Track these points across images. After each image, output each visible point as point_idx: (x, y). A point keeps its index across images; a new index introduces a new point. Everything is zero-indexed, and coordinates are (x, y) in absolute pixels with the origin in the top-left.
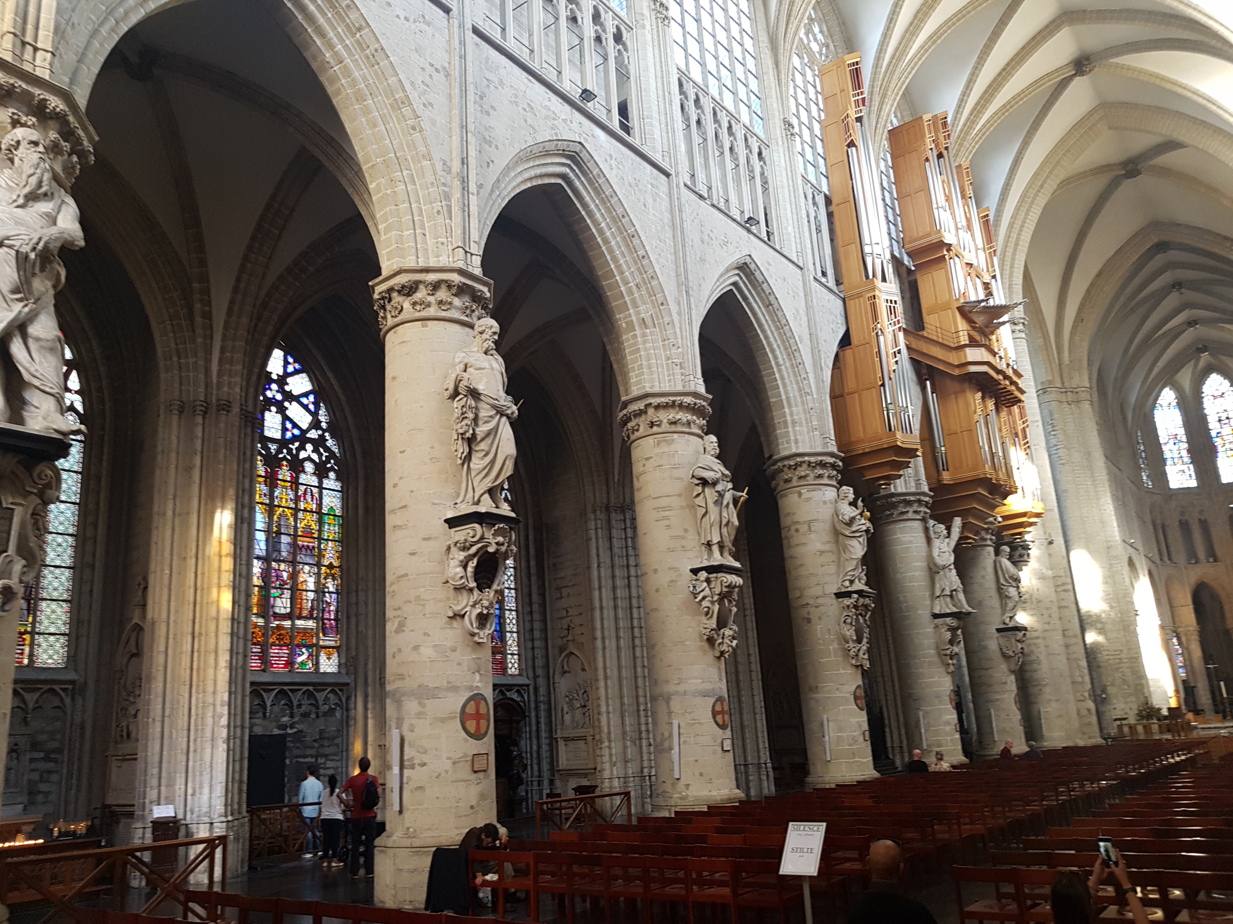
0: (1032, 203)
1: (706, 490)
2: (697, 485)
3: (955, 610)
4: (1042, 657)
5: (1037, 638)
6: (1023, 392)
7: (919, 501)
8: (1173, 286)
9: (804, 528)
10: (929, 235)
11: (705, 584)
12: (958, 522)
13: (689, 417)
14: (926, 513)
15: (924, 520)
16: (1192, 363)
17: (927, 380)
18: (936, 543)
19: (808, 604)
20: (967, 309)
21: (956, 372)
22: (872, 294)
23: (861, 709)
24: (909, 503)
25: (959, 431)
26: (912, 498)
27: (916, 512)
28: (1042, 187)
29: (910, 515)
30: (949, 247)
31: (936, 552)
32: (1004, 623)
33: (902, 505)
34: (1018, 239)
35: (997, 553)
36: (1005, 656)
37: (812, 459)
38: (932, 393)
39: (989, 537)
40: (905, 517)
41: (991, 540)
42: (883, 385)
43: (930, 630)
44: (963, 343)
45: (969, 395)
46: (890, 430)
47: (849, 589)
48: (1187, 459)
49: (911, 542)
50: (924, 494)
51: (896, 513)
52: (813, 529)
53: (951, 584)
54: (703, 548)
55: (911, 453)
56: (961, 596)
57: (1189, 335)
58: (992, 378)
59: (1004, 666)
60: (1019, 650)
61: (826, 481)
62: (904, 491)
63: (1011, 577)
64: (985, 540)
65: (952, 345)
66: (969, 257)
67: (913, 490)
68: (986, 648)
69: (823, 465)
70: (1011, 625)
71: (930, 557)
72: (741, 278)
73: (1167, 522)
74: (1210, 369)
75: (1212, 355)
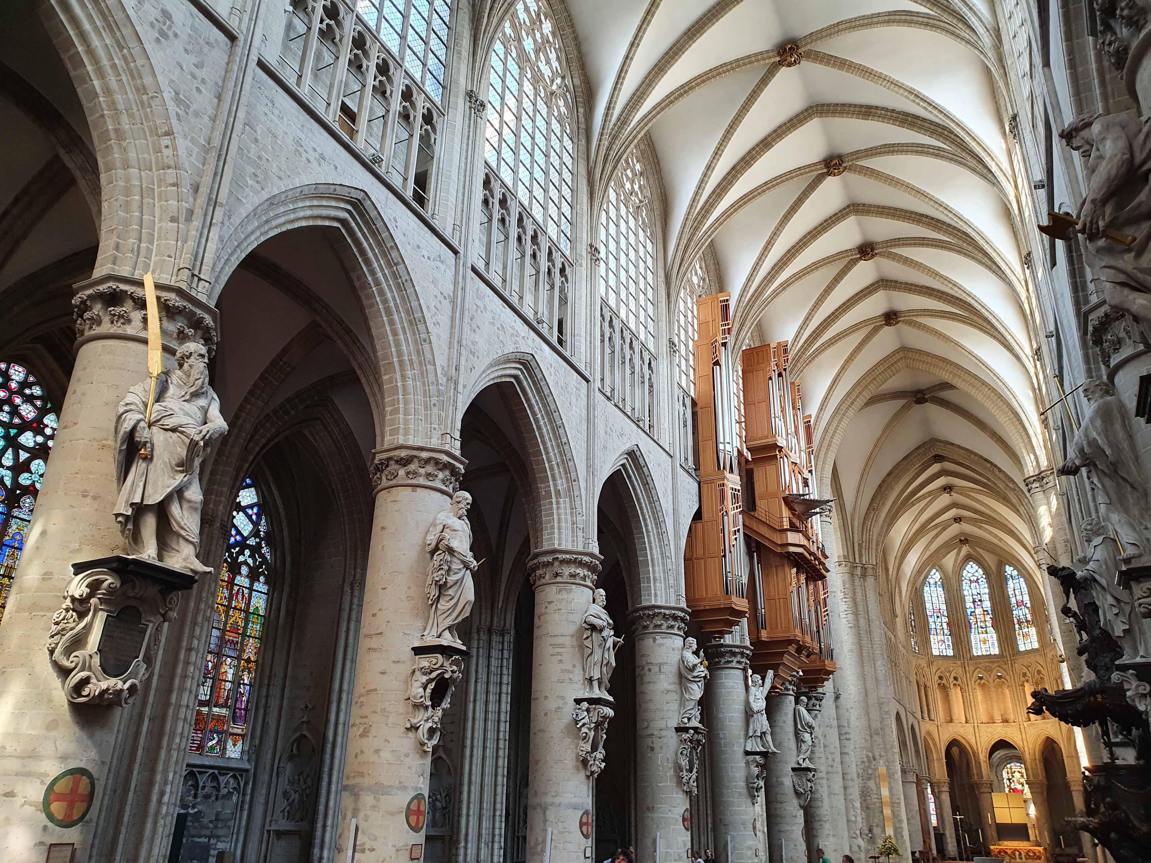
0: (844, 415)
1: (594, 634)
2: (588, 629)
3: (763, 749)
4: (825, 795)
5: (822, 778)
6: (828, 571)
7: (742, 653)
8: (945, 489)
9: (655, 669)
10: (766, 437)
11: (585, 713)
12: (770, 673)
13: (586, 573)
14: (746, 664)
15: (745, 670)
16: (955, 551)
17: (754, 552)
18: (753, 690)
19: (653, 734)
20: (790, 499)
21: (779, 550)
22: (722, 482)
23: (687, 829)
24: (734, 654)
25: (777, 598)
26: (737, 650)
27: (739, 662)
28: (852, 403)
29: (734, 664)
30: (781, 449)
31: (751, 699)
32: (799, 764)
33: (728, 655)
34: (830, 442)
35: (797, 701)
36: (798, 794)
37: (667, 612)
38: (758, 563)
39: (791, 687)
40: (730, 665)
41: (793, 690)
42: (725, 556)
43: (742, 764)
44: (785, 527)
45: (787, 569)
46: (727, 593)
47: (687, 725)
48: (946, 631)
49: (733, 687)
50: (746, 648)
51: (723, 661)
52: (662, 670)
53: (762, 726)
54: (586, 682)
55: (741, 614)
56: (769, 738)
57: (954, 529)
58: (805, 557)
59: (795, 802)
60: (809, 788)
61: (676, 631)
62: (731, 643)
63: (807, 724)
64: (788, 690)
65: (777, 528)
66: (794, 457)
67: (738, 643)
68: (782, 784)
69: (675, 618)
70: (804, 765)
71: (747, 703)
72: (628, 461)
73: (928, 684)
74: (969, 558)
75: (971, 547)
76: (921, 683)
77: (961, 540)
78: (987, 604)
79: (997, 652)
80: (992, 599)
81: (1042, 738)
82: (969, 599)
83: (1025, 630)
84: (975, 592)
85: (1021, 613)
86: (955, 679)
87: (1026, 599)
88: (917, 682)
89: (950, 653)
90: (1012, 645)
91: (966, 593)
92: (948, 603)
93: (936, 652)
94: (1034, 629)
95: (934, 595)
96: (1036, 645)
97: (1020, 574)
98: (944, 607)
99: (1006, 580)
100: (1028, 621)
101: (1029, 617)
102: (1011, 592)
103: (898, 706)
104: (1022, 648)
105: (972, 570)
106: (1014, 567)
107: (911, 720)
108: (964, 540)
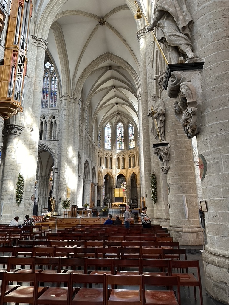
48: (110, 142)
73: (102, 157)
74: (120, 121)
75: (120, 116)
76: (100, 156)
77: (117, 113)
78: (123, 135)
79: (123, 149)
80: (124, 133)
81: (132, 173)
82: (118, 133)
83: (132, 142)
84: (120, 131)
85: (132, 137)
86: (111, 156)
87: (134, 133)
88: (99, 156)
89: (110, 148)
90: (128, 147)
91: (117, 131)
92: (112, 134)
93: (106, 148)
94: (134, 142)
95: (108, 131)
96: (134, 147)
98: (110, 135)
99: (129, 128)
100: (133, 140)
101: (134, 139)
102: (130, 131)
103: (87, 159)
104: (130, 148)
105: (120, 125)
106: (132, 123)
107: (93, 165)
108: (119, 113)
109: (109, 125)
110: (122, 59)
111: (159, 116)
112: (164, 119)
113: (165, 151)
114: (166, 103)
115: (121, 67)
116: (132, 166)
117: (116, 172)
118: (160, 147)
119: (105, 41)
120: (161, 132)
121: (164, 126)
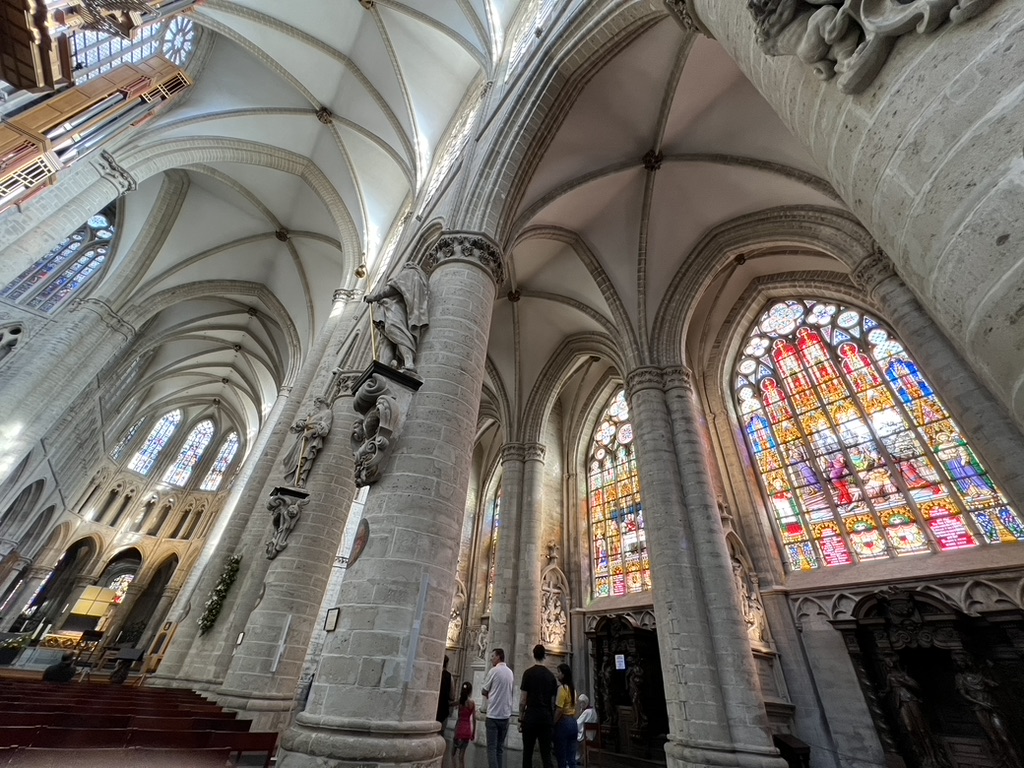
8: (236, 346)
16: (205, 406)
48: (153, 456)
57: (217, 387)
73: (103, 486)
74: (211, 417)
75: (219, 409)
76: (97, 482)
77: (215, 400)
78: (200, 451)
79: (182, 485)
80: (206, 449)
81: (170, 552)
82: (188, 443)
83: (214, 476)
84: (197, 440)
85: (220, 465)
86: (132, 491)
87: (231, 457)
88: (93, 480)
89: (144, 472)
90: (196, 485)
91: (190, 438)
92: (171, 438)
93: (130, 466)
94: (221, 477)
95: (165, 428)
96: (214, 489)
97: (239, 441)
98: (165, 439)
99: (226, 441)
100: (220, 471)
101: (223, 469)
102: (222, 450)
103: (49, 476)
104: (202, 487)
105: (207, 427)
106: (238, 434)
107: (56, 500)
108: (217, 401)
109: (176, 416)
110: (285, 311)
111: (314, 437)
112: (320, 446)
113: (294, 508)
114: (335, 420)
115: (276, 323)
116: (181, 534)
117: (121, 537)
118: (287, 498)
119: (270, 265)
120: (304, 469)
121: (314, 460)
